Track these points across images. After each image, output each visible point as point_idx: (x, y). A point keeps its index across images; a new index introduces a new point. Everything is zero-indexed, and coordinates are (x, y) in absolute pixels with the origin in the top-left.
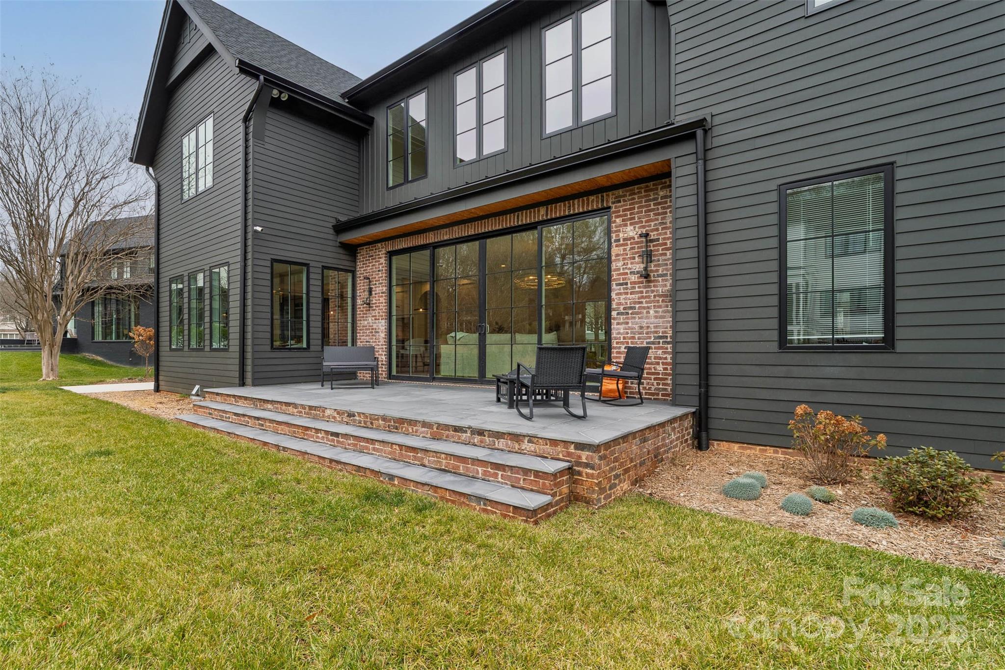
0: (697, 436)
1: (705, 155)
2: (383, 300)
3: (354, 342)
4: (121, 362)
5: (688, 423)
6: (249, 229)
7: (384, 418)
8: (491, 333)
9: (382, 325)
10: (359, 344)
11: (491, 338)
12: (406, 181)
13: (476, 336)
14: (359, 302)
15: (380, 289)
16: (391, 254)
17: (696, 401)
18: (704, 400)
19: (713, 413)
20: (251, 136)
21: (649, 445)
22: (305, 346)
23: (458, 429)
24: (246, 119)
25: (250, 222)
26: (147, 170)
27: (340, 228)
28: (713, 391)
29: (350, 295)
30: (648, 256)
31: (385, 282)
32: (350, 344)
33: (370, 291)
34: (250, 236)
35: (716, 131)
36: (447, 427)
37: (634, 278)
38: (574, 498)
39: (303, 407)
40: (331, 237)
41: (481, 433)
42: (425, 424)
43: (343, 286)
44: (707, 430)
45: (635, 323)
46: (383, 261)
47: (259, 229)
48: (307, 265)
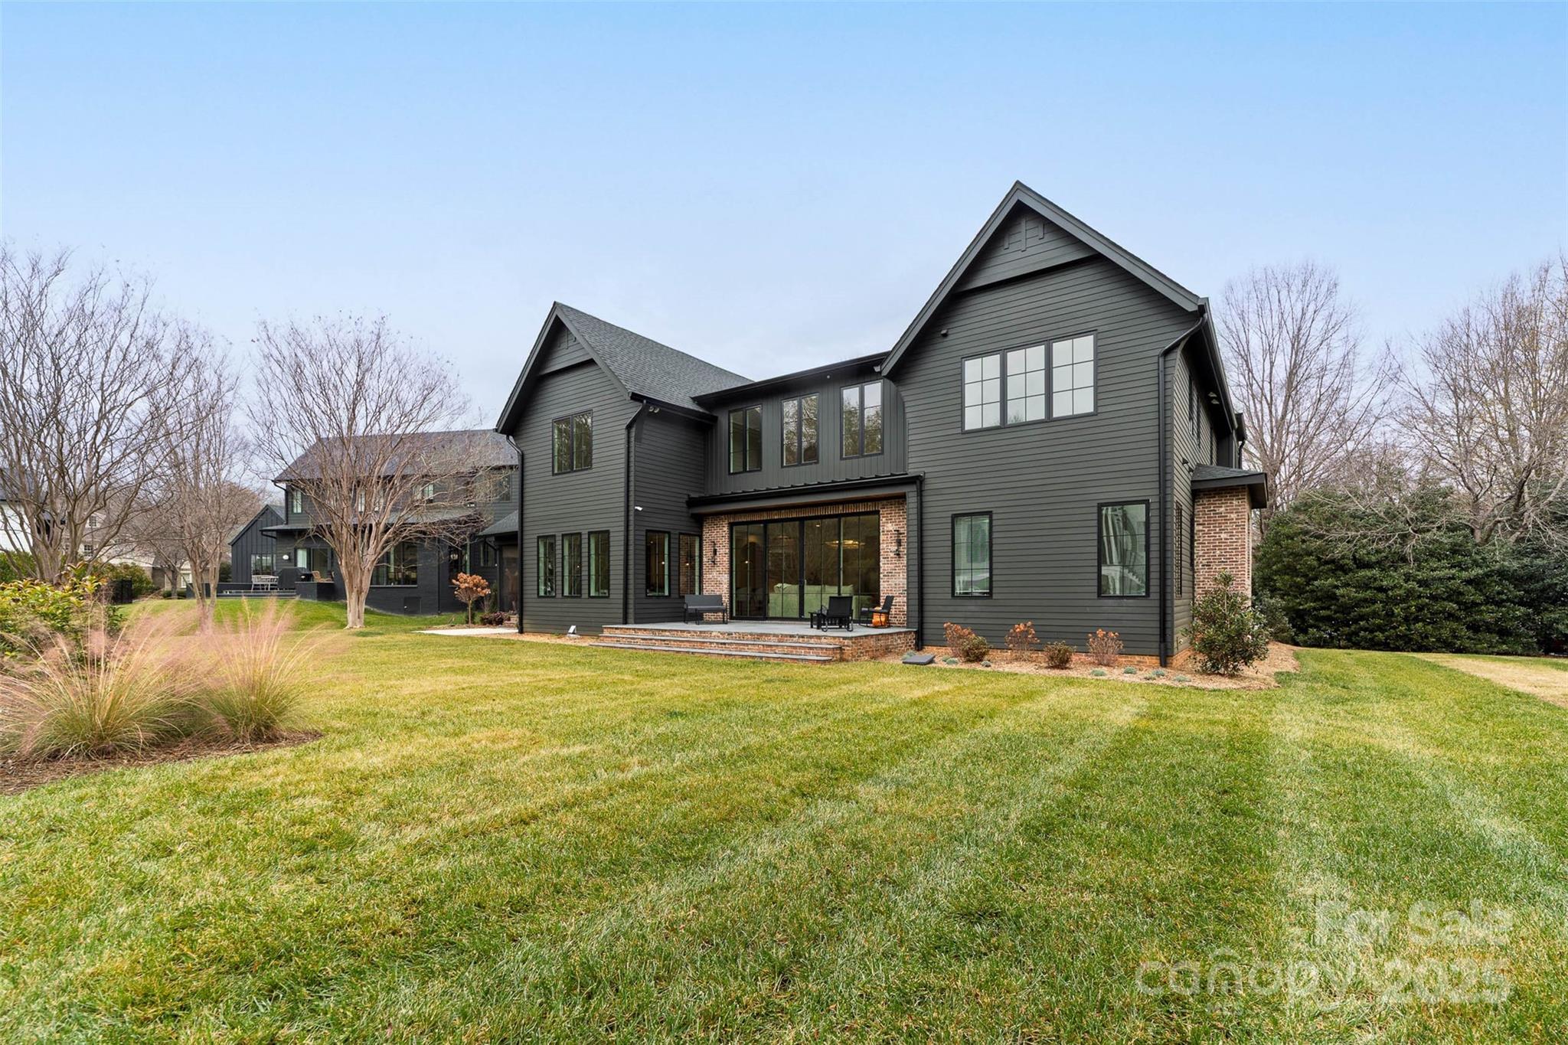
0: (917, 645)
1: (920, 494)
2: (726, 559)
3: (701, 589)
4: (392, 610)
5: (912, 636)
6: (631, 508)
7: (751, 634)
8: (808, 584)
9: (725, 578)
10: (705, 593)
11: (807, 588)
12: (745, 471)
13: (796, 587)
14: (705, 559)
15: (723, 551)
16: (731, 526)
17: (917, 625)
18: (921, 624)
19: (926, 631)
20: (633, 439)
21: (882, 643)
22: (667, 593)
23: (792, 636)
24: (629, 427)
25: (632, 503)
26: (508, 438)
27: (692, 503)
28: (925, 620)
29: (697, 554)
30: (899, 542)
31: (727, 546)
32: (697, 593)
33: (715, 552)
34: (632, 513)
35: (927, 481)
36: (786, 636)
37: (892, 555)
38: (842, 660)
39: (695, 632)
40: (685, 510)
41: (803, 637)
42: (774, 635)
43: (692, 546)
44: (922, 640)
45: (892, 582)
46: (726, 529)
47: (640, 509)
48: (669, 533)
